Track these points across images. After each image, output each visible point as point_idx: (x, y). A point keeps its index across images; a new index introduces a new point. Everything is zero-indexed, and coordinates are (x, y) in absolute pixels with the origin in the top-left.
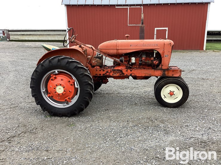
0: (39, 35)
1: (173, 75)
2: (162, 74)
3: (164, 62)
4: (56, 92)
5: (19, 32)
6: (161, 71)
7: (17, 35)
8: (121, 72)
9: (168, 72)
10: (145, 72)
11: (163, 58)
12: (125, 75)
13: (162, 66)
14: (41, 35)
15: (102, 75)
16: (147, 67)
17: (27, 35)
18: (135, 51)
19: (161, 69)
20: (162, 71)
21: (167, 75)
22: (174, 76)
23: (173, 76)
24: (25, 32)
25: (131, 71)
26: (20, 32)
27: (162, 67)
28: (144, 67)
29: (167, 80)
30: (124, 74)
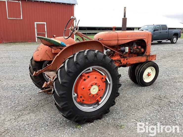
1: (152, 59)
2: (146, 59)
4: (90, 94)
8: (120, 62)
9: (149, 58)
10: (136, 60)
11: (147, 46)
16: (134, 55)
18: (131, 41)
19: (146, 56)
21: (149, 60)
25: (127, 60)
27: (147, 53)
28: (132, 55)
29: (148, 64)
30: (122, 63)
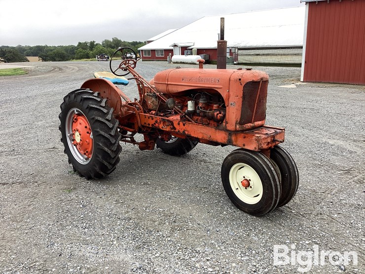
0: (281, 55)
1: (244, 145)
2: (227, 139)
3: (228, 115)
5: (253, 51)
6: (225, 134)
7: (250, 55)
8: (171, 125)
9: (237, 138)
10: (202, 131)
11: (227, 108)
12: (177, 131)
13: (227, 123)
14: (284, 55)
15: (151, 126)
17: (264, 55)
18: (188, 89)
19: (226, 130)
20: (227, 134)
21: (234, 143)
22: (246, 147)
23: (244, 148)
24: (262, 50)
25: (184, 125)
26: (255, 50)
27: (227, 125)
30: (175, 129)
